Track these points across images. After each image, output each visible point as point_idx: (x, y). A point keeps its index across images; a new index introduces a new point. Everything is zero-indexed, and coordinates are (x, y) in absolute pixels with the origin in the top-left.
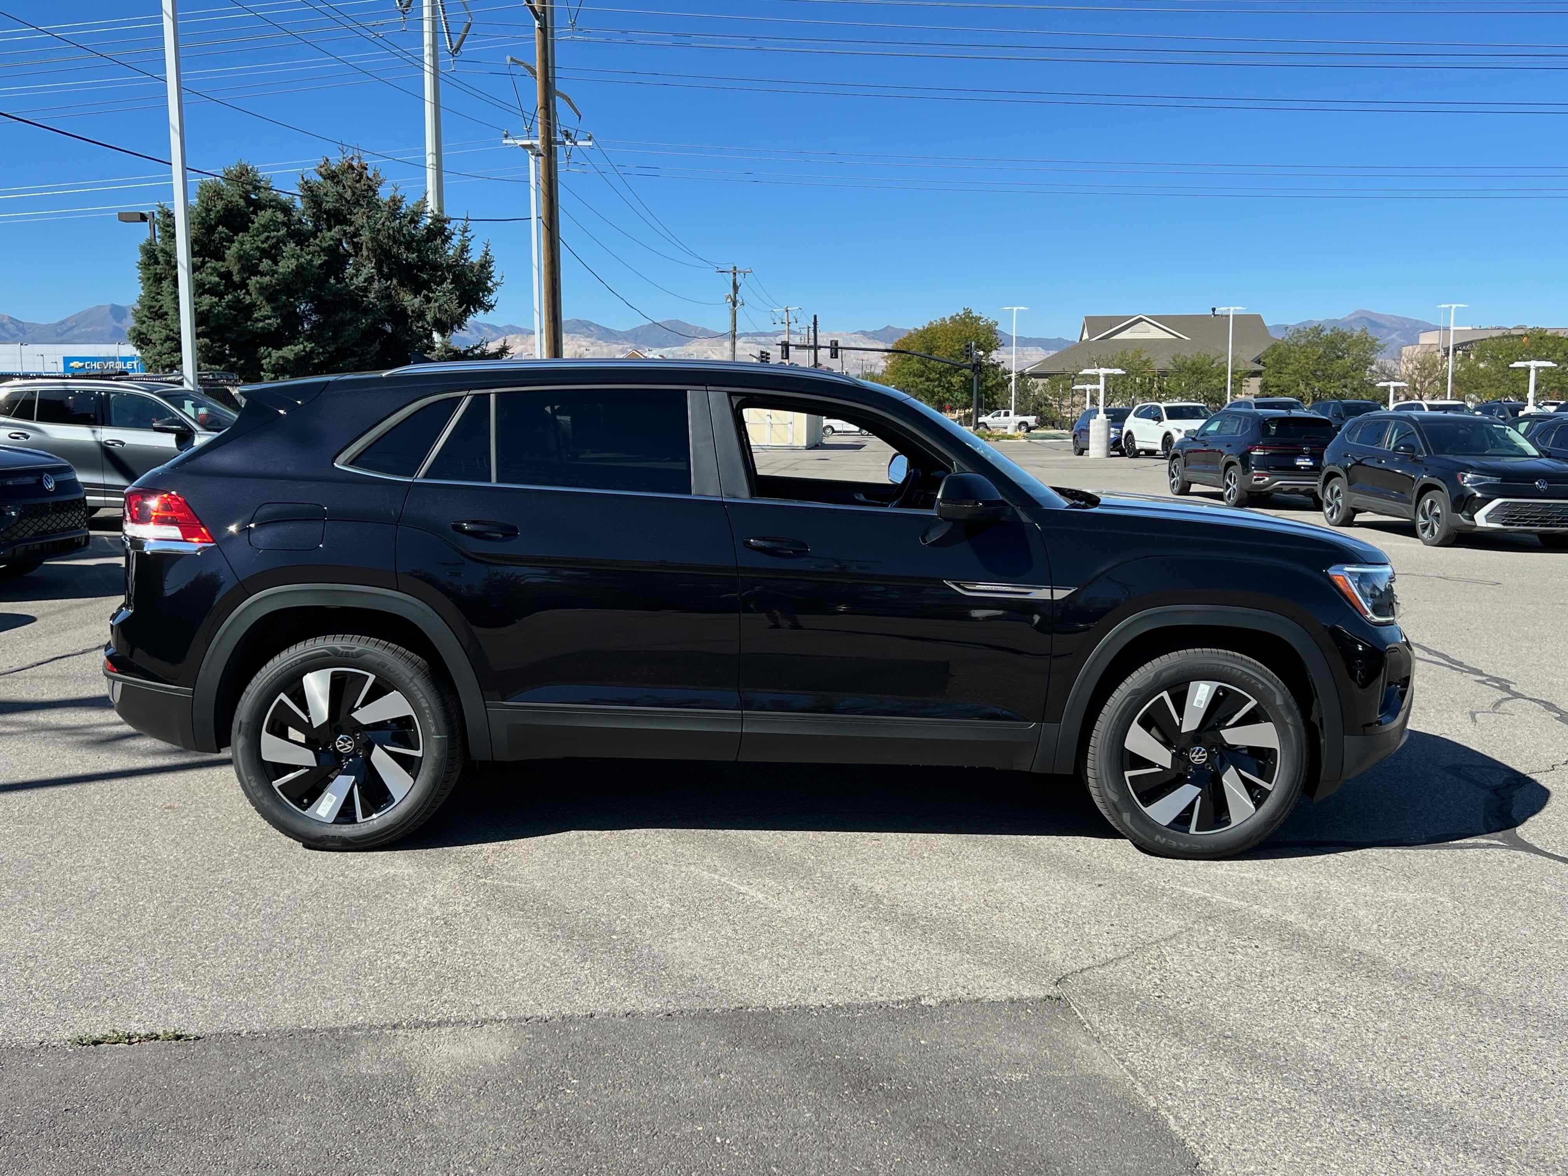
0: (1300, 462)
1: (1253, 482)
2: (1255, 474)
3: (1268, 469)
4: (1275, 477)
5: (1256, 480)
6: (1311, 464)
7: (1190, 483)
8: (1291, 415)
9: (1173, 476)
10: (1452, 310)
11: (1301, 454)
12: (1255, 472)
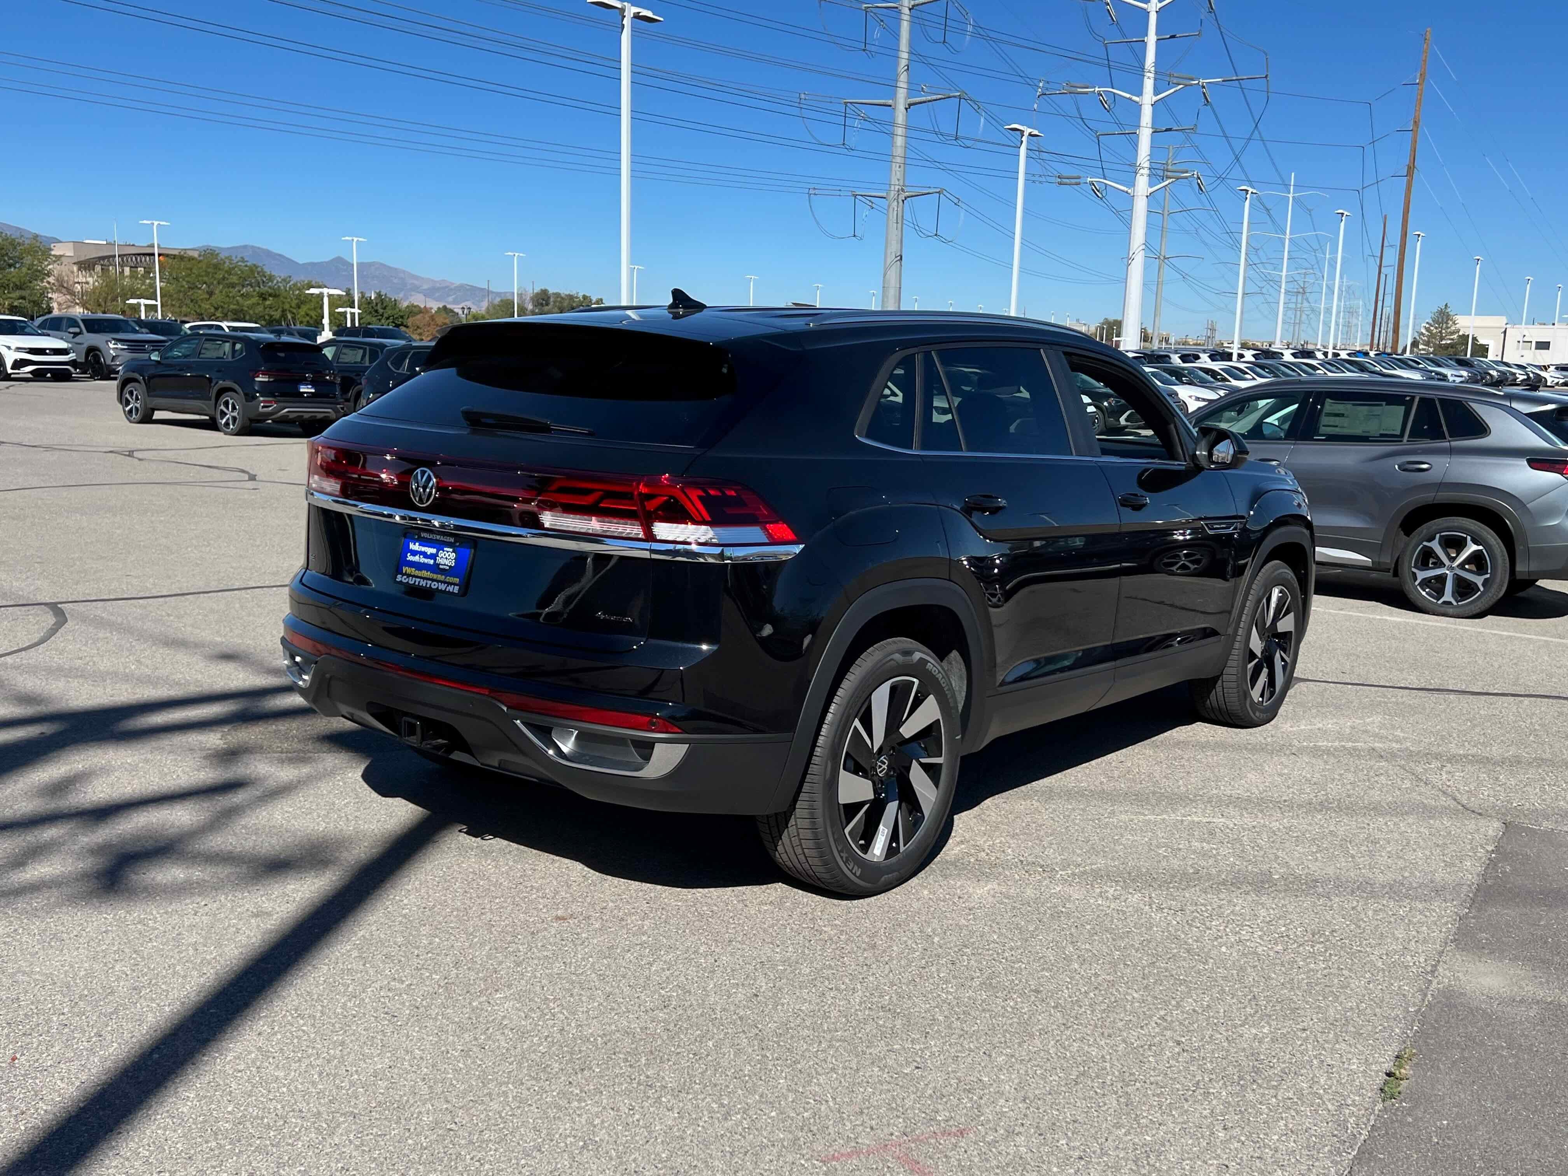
0: (303, 389)
1: (260, 409)
2: (262, 402)
3: (275, 396)
4: (282, 404)
5: (263, 407)
6: (313, 391)
7: (153, 410)
8: (281, 340)
9: (128, 403)
10: (155, 227)
11: (304, 381)
12: (261, 399)
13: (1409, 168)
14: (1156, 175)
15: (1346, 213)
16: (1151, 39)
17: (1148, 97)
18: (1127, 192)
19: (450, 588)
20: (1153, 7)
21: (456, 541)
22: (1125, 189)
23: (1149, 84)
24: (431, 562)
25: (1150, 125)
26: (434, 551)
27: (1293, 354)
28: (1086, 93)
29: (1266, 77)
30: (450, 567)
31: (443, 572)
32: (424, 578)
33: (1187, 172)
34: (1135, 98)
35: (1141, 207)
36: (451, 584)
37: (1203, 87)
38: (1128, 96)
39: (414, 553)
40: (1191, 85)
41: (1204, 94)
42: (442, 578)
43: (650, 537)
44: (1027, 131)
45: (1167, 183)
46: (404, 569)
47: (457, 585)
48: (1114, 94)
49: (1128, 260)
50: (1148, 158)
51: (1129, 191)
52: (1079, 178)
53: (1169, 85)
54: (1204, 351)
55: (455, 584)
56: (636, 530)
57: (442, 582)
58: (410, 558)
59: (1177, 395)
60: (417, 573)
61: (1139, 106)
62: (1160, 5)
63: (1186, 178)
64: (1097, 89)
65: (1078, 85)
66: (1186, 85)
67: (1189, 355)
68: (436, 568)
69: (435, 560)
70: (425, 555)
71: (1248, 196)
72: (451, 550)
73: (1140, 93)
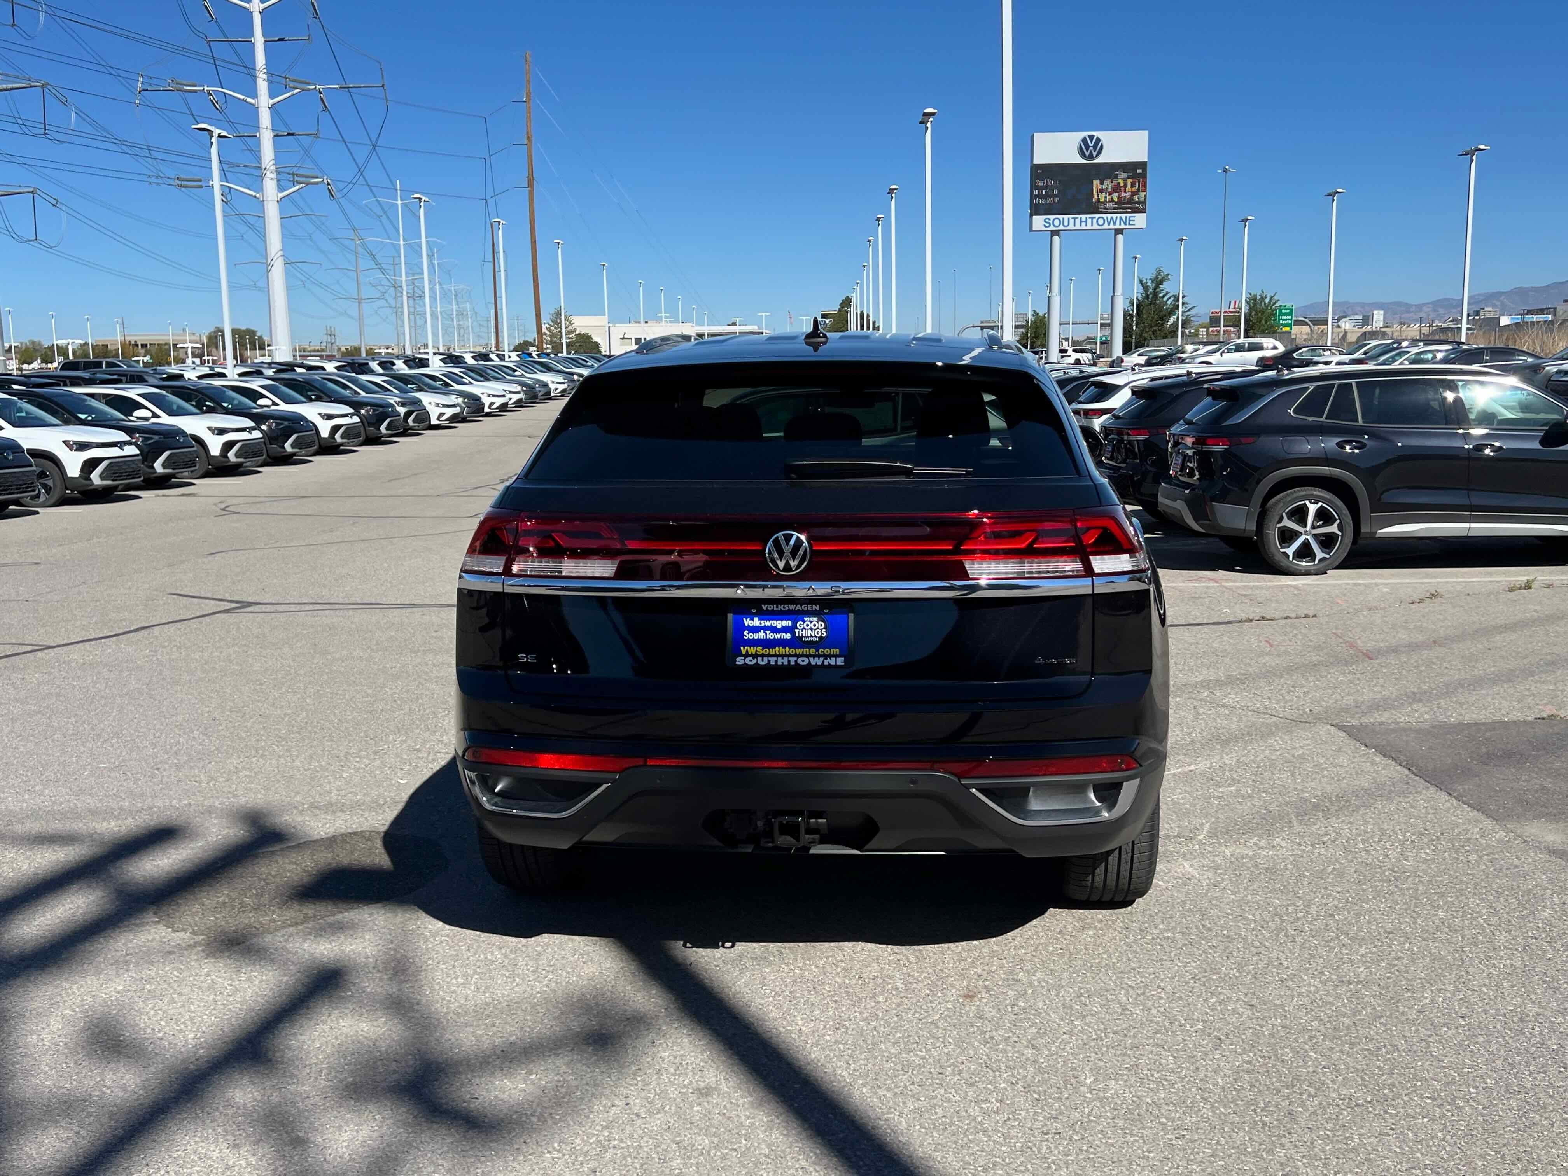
13: (529, 180)
14: (285, 177)
15: (502, 222)
16: (259, 39)
17: (264, 101)
18: (255, 197)
19: (832, 661)
20: (256, 6)
21: (822, 609)
22: (254, 194)
23: (262, 86)
24: (788, 636)
25: (270, 127)
26: (788, 623)
27: (473, 357)
28: (196, 92)
29: (383, 86)
30: (821, 638)
31: (810, 644)
32: (783, 656)
33: (317, 178)
34: (249, 100)
35: (272, 212)
36: (830, 656)
37: (321, 93)
38: (242, 97)
39: (755, 630)
40: (309, 90)
41: (322, 99)
42: (813, 651)
43: (1089, 571)
44: (217, 132)
45: (297, 188)
46: (743, 650)
47: (840, 656)
48: (225, 93)
49: (268, 268)
50: (273, 162)
51: (258, 195)
52: (200, 180)
53: (286, 88)
54: (398, 357)
55: (836, 656)
56: (1071, 566)
57: (814, 656)
58: (747, 635)
59: (421, 401)
60: (766, 651)
61: (255, 109)
62: (262, 6)
63: (317, 183)
64: (206, 88)
65: (185, 82)
66: (303, 90)
67: (387, 362)
68: (797, 642)
69: (793, 633)
70: (774, 630)
71: (422, 204)
72: (816, 619)
73: (255, 95)
